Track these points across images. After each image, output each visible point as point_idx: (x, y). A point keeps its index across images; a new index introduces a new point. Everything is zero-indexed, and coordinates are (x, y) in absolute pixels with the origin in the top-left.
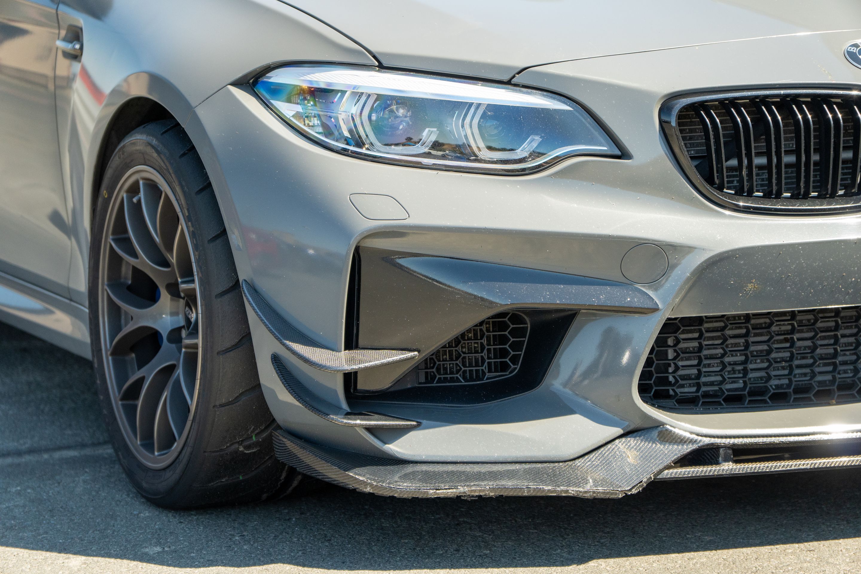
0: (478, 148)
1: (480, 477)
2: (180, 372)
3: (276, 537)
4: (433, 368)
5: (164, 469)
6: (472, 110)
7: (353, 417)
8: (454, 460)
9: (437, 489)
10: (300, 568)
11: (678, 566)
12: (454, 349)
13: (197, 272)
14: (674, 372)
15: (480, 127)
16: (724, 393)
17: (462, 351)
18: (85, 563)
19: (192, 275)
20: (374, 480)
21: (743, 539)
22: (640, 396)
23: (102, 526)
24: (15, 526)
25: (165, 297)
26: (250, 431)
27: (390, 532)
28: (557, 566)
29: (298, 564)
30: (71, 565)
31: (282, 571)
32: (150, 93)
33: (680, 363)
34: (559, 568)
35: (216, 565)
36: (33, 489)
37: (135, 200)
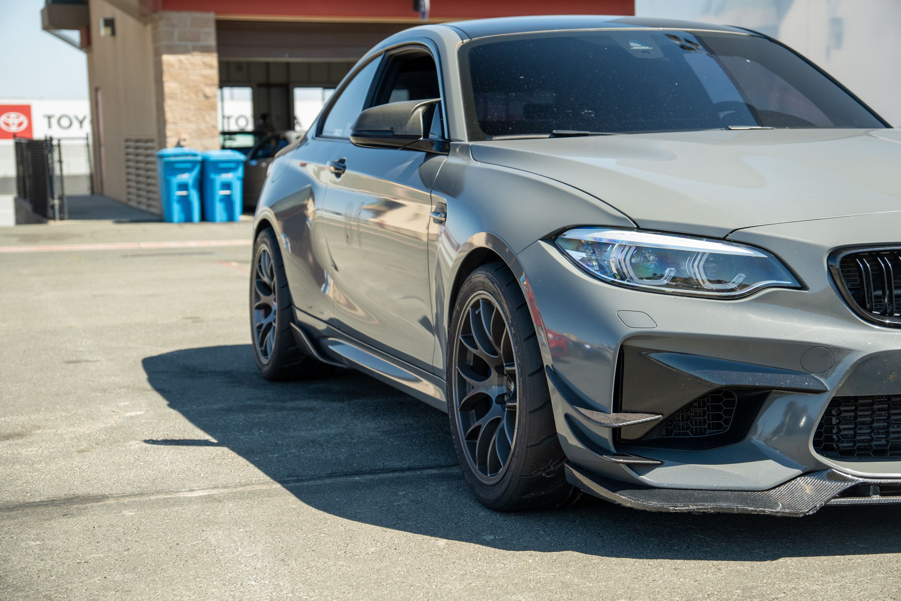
0: (702, 280)
1: (704, 500)
2: (504, 421)
3: (567, 533)
4: (671, 425)
5: (494, 485)
6: (699, 257)
7: (619, 457)
8: (686, 487)
9: (675, 507)
10: (584, 554)
11: (841, 564)
12: (685, 414)
13: (517, 359)
14: (837, 433)
15: (704, 267)
16: (873, 448)
17: (691, 416)
18: (447, 544)
19: (513, 360)
20: (632, 499)
21: (887, 547)
22: (814, 449)
23: (456, 521)
24: (404, 517)
25: (494, 374)
26: (549, 464)
27: (641, 533)
28: (757, 561)
29: (582, 552)
30: (439, 544)
31: (572, 556)
32: (487, 244)
33: (842, 427)
34: (758, 562)
35: (529, 550)
36: (412, 493)
37: (477, 312)
